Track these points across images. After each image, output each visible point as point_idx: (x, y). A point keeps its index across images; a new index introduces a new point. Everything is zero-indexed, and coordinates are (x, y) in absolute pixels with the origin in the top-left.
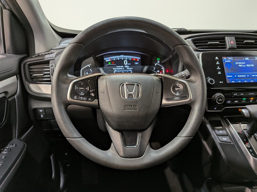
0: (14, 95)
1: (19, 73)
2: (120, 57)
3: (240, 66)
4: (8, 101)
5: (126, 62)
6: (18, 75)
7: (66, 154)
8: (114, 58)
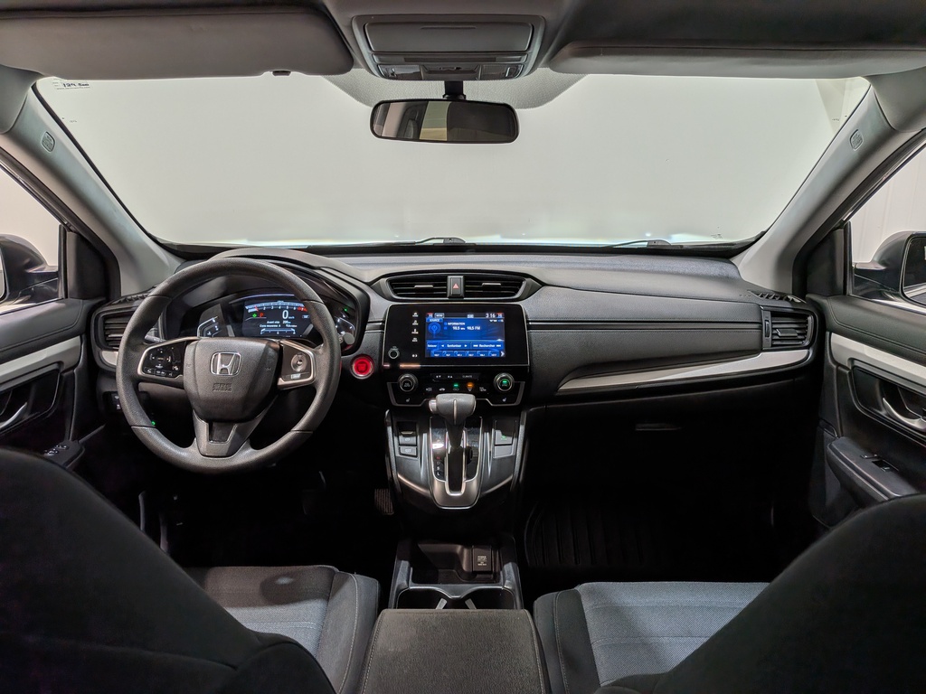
0: (73, 368)
1: (85, 332)
2: (276, 304)
3: (455, 328)
4: (61, 377)
5: (285, 315)
6: (83, 336)
7: (175, 498)
8: (264, 305)
